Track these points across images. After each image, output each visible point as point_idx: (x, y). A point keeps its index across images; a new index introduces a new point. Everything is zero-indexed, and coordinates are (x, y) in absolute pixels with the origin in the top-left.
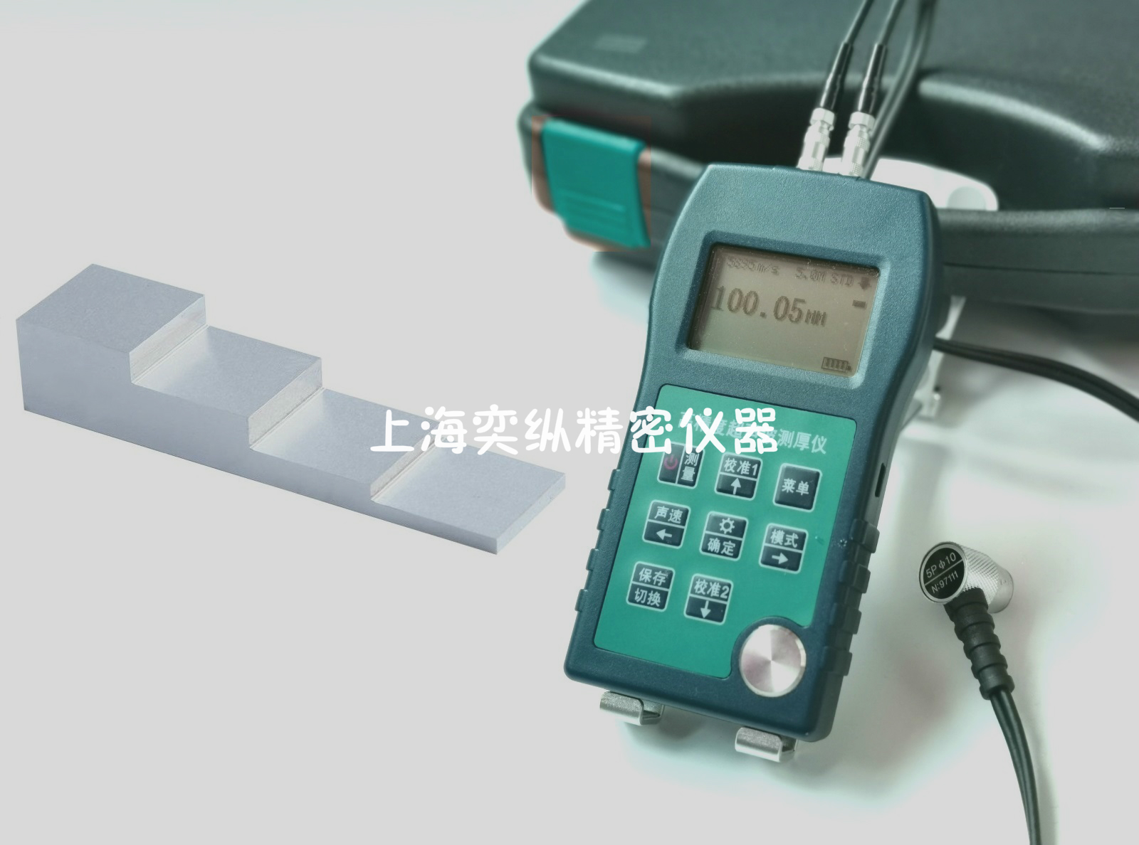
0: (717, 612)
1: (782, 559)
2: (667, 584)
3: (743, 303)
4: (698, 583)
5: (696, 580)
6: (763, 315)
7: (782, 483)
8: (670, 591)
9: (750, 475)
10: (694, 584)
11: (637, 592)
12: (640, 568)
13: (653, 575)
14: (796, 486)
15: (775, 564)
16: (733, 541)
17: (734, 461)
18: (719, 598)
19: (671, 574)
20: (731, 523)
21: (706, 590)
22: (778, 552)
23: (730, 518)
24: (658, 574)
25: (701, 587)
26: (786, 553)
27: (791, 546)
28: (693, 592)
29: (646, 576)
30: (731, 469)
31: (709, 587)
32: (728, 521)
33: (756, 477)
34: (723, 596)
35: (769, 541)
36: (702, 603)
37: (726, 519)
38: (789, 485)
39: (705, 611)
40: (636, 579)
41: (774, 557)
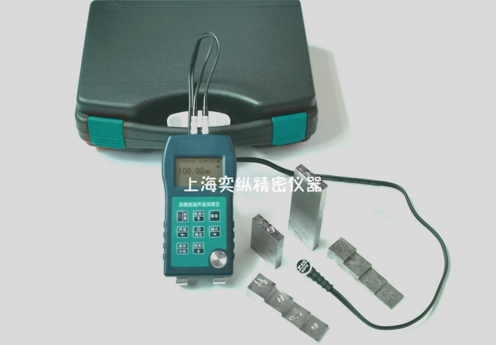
0: (202, 251)
1: (215, 234)
2: (187, 247)
3: (187, 171)
4: (195, 245)
5: (194, 244)
6: (193, 174)
7: (210, 216)
8: (188, 248)
9: (202, 215)
10: (194, 246)
11: (179, 251)
12: (178, 245)
13: (182, 245)
14: (214, 216)
15: (214, 236)
16: (201, 233)
17: (197, 213)
18: (201, 247)
19: (187, 244)
20: (200, 228)
21: (197, 246)
22: (213, 233)
23: (199, 227)
24: (184, 245)
25: (196, 246)
26: (216, 233)
27: (217, 231)
28: (194, 247)
29: (181, 246)
30: (196, 215)
31: (198, 245)
32: (199, 228)
33: (203, 215)
34: (202, 247)
35: (211, 231)
36: (197, 250)
37: (198, 227)
38: (212, 216)
39: (199, 251)
40: (178, 247)
41: (213, 234)
